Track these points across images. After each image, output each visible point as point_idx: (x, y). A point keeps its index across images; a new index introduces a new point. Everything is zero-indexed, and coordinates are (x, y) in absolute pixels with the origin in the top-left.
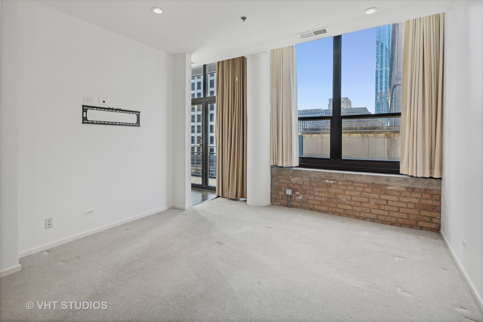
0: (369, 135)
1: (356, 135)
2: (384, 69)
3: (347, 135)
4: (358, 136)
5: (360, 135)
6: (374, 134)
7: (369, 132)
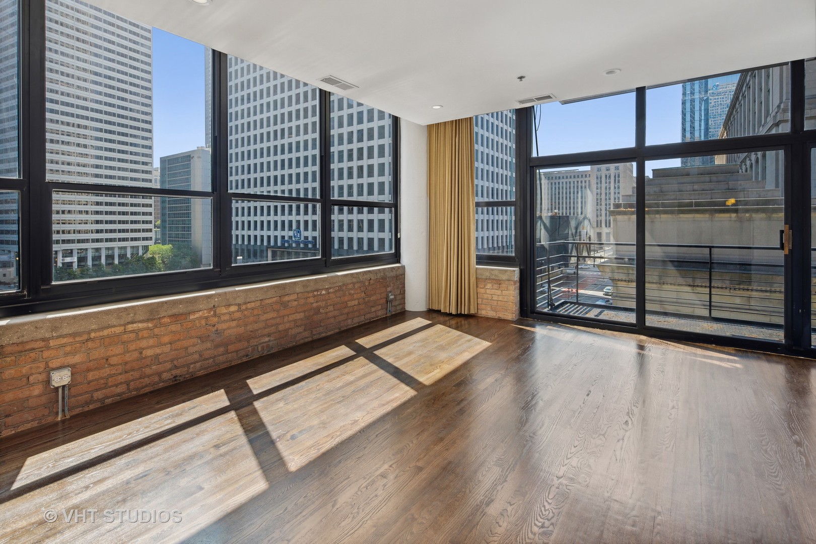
0: (754, 215)
1: (727, 215)
2: (697, 96)
3: (707, 216)
4: (730, 217)
5: (734, 215)
6: (764, 214)
7: (754, 210)
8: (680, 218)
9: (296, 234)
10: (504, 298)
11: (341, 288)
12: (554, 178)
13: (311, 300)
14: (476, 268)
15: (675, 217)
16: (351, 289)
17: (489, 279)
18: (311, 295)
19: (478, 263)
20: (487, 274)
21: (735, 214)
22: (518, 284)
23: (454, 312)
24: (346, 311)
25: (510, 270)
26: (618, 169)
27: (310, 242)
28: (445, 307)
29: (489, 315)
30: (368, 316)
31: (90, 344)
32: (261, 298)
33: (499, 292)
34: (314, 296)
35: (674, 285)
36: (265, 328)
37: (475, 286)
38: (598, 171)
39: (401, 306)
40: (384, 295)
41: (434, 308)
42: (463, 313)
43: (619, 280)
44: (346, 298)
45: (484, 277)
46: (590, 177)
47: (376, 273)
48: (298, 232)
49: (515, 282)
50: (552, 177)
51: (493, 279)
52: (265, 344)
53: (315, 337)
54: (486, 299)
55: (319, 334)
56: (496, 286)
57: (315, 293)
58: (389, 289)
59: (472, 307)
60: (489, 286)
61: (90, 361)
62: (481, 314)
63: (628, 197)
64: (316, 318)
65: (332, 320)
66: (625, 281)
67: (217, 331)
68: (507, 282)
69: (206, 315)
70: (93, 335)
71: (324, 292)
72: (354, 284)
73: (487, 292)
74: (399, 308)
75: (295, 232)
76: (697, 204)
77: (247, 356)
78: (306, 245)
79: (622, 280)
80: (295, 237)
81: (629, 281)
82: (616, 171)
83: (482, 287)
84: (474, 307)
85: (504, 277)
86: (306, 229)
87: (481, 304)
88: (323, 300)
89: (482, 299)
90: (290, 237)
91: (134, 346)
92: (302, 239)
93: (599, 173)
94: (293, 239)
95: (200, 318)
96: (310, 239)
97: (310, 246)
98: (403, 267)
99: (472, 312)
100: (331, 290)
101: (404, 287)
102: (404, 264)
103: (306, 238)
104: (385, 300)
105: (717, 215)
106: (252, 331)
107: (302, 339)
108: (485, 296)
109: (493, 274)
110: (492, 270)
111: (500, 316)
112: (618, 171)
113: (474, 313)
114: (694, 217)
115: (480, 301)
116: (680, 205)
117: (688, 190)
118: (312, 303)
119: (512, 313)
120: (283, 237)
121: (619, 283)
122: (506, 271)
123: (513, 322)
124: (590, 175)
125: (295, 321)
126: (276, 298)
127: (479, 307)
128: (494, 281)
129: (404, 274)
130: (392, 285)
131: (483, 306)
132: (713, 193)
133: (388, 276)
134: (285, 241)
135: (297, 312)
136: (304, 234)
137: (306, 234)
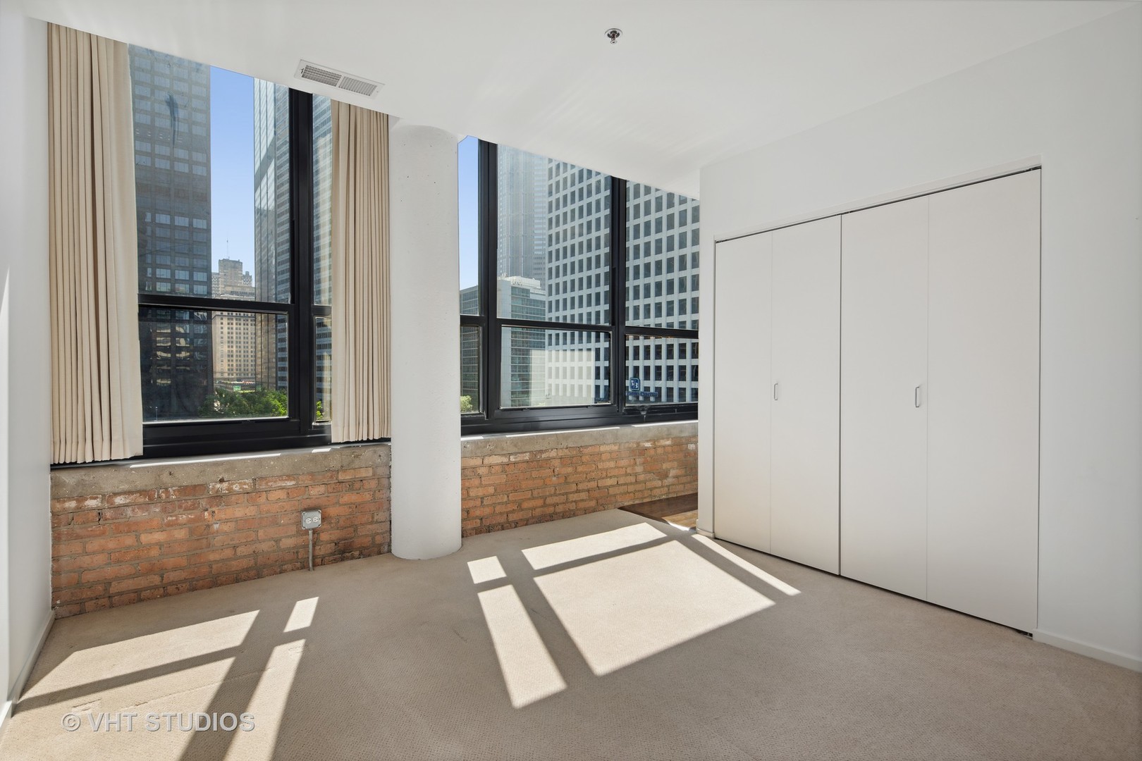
9: (633, 384)
27: (653, 394)
48: (637, 381)
75: (632, 381)
78: (647, 398)
80: (632, 387)
86: (647, 377)
92: (642, 390)
94: (630, 390)
96: (652, 390)
97: (651, 397)
103: (647, 389)
136: (644, 383)
137: (647, 383)
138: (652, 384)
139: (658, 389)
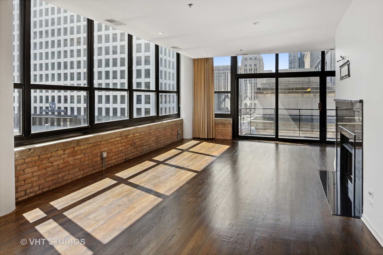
8: (288, 96)
9: (51, 106)
10: (227, 131)
11: (165, 127)
12: (220, 70)
13: (157, 132)
14: (215, 119)
15: (286, 95)
16: (168, 128)
17: (220, 123)
18: (157, 130)
19: (215, 117)
20: (220, 121)
21: (313, 94)
22: (232, 125)
23: (206, 138)
24: (166, 137)
25: (229, 120)
26: (256, 66)
27: (63, 111)
28: (202, 136)
29: (220, 138)
30: (173, 140)
31: (109, 144)
32: (145, 131)
33: (224, 129)
34: (158, 131)
35: (286, 130)
36: (146, 143)
37: (215, 126)
38: (245, 66)
39: (182, 136)
40: (177, 132)
41: (196, 137)
42: (210, 138)
43: (259, 129)
44: (166, 132)
45: (218, 123)
46: (240, 70)
47: (175, 122)
48: (53, 104)
49: (231, 124)
50: (219, 70)
51: (222, 123)
52: (145, 149)
53: (158, 148)
54: (219, 132)
55: (159, 146)
56: (223, 126)
57: (158, 129)
58: (178, 129)
59: (213, 135)
60: (220, 126)
61: (109, 150)
62: (217, 138)
63: (264, 85)
64: (159, 139)
65: (162, 141)
66: (263, 129)
67: (134, 142)
68: (228, 124)
69: (132, 136)
70: (109, 141)
71: (160, 129)
72: (168, 126)
73: (220, 129)
74: (181, 137)
75: (51, 104)
76: (297, 89)
77: (141, 153)
78: (59, 113)
79: (261, 129)
80: (51, 107)
81: (264, 129)
82: (255, 67)
83: (217, 127)
84: (214, 136)
85: (227, 122)
86: (59, 101)
87: (217, 134)
88: (160, 133)
89: (217, 132)
90: (47, 108)
91: (117, 146)
92: (57, 108)
93: (246, 68)
94: (50, 109)
95: (131, 137)
96: (62, 109)
97: (62, 113)
98: (182, 120)
99: (214, 137)
100: (162, 129)
101: (183, 128)
102: (182, 118)
103: (59, 108)
104: (177, 133)
105: (305, 94)
106: (142, 143)
107: (155, 148)
108: (219, 130)
109: (222, 121)
110: (222, 119)
111: (225, 138)
112: (256, 67)
113: (214, 138)
114: (295, 95)
115: (216, 133)
116: (289, 89)
117: (292, 81)
118: (157, 134)
119: (230, 137)
120: (41, 108)
121: (260, 130)
122: (227, 120)
123: (230, 140)
124: (240, 69)
125: (153, 140)
126: (148, 131)
127: (216, 135)
128: (223, 124)
129: (183, 123)
130: (179, 127)
131: (218, 135)
132: (303, 83)
133: (178, 123)
134: (42, 111)
135: (153, 137)
136: (57, 105)
137: (59, 105)
138: (62, 105)
139: (66, 108)
